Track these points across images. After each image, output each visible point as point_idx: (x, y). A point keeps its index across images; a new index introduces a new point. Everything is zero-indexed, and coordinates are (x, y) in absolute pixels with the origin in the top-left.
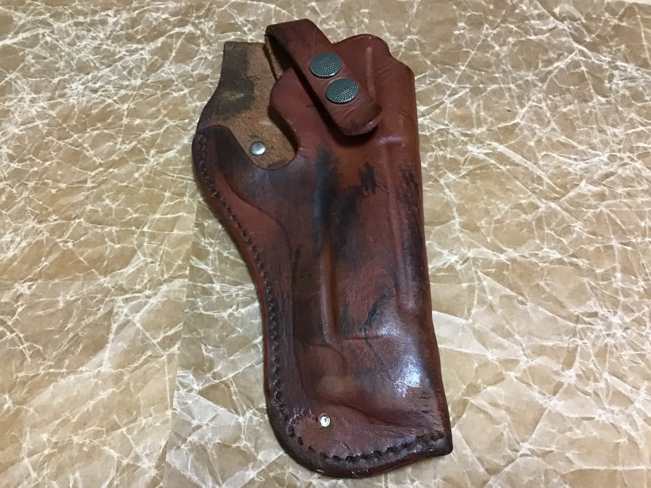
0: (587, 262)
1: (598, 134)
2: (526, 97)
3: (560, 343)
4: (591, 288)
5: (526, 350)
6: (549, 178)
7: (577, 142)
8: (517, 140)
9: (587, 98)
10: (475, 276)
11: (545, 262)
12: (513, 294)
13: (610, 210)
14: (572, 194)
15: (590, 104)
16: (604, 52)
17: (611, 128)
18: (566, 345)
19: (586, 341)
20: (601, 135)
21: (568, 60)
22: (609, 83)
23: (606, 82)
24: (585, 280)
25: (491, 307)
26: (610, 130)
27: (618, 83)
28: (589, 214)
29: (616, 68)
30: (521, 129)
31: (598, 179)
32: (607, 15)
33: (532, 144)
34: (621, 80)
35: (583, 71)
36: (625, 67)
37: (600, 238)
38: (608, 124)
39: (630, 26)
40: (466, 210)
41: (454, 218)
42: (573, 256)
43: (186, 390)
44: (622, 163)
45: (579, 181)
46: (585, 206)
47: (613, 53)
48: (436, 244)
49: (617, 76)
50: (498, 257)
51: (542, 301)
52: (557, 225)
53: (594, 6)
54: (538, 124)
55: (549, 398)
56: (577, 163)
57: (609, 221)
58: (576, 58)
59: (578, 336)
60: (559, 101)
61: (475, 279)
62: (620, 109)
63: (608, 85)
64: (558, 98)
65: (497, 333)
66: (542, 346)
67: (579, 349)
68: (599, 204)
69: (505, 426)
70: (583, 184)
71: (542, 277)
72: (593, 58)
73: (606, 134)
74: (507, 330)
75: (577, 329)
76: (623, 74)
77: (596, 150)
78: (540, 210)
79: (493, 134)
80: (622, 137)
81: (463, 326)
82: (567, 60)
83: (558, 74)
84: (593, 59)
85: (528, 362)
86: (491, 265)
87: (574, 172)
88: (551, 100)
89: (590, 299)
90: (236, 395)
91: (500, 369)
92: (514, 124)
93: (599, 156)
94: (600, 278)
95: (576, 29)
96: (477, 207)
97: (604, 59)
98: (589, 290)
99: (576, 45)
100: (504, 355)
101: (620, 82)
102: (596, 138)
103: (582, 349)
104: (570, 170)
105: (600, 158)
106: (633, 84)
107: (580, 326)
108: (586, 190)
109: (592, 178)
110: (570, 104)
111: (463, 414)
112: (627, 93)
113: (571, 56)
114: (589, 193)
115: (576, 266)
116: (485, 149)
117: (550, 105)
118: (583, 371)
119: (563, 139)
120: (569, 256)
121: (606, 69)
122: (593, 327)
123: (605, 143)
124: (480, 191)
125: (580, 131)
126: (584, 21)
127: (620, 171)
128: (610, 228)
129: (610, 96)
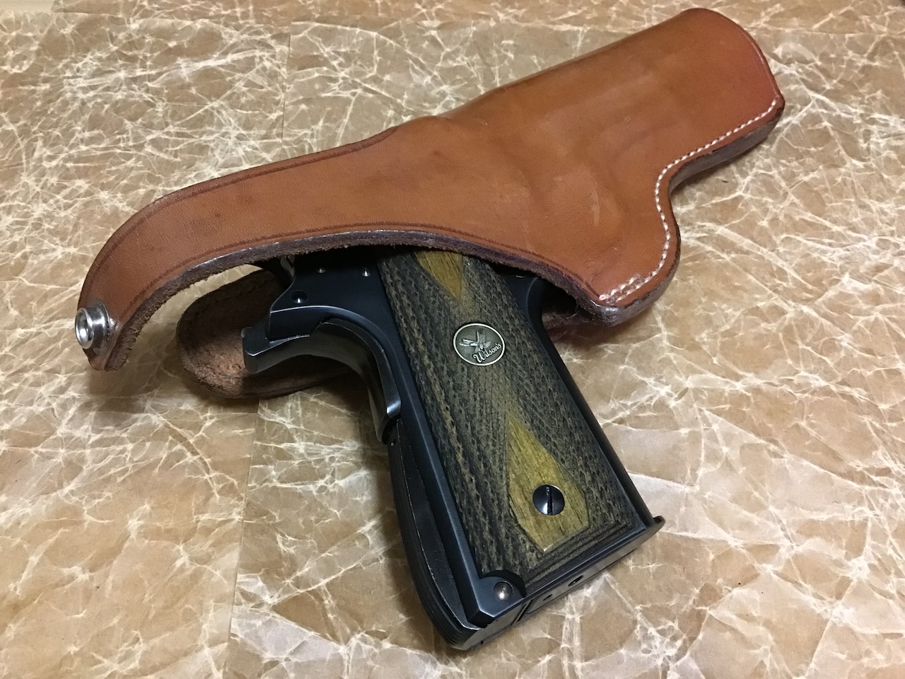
0: (865, 393)
1: (859, 211)
2: (747, 164)
3: (839, 515)
4: (875, 432)
5: (788, 530)
6: (796, 271)
7: (830, 221)
8: (743, 219)
9: (836, 163)
10: (699, 417)
11: (804, 392)
12: (761, 441)
13: (889, 318)
14: (831, 293)
15: (843, 170)
16: (852, 102)
17: (876, 202)
18: (850, 519)
19: (878, 512)
20: (864, 211)
21: (803, 114)
22: (865, 142)
23: (861, 141)
24: (866, 419)
25: (728, 466)
26: (875, 205)
27: (878, 141)
28: (858, 323)
29: (873, 122)
30: (746, 205)
31: (867, 273)
32: (850, 53)
33: (765, 223)
34: (883, 138)
35: (826, 127)
36: (885, 120)
37: (879, 358)
38: (870, 197)
39: (886, 66)
40: (676, 319)
41: (659, 330)
42: (844, 383)
43: (252, 604)
44: (898, 251)
45: (838, 275)
46: (852, 311)
47: (866, 102)
48: (635, 369)
49: (876, 132)
50: (733, 386)
51: (806, 451)
52: (815, 339)
53: (831, 42)
54: (770, 197)
55: (831, 603)
56: (832, 249)
57: (890, 333)
58: (814, 111)
59: (866, 503)
60: (796, 167)
61: (700, 421)
62: (886, 177)
63: (865, 146)
64: (795, 163)
65: (741, 505)
66: (813, 521)
67: (870, 524)
68: (872, 309)
69: (766, 651)
70: (846, 278)
71: (803, 414)
72: (838, 109)
73: (870, 210)
74: (756, 498)
75: (863, 492)
76: (883, 129)
77: (858, 232)
78: (788, 316)
79: (706, 212)
80: (893, 214)
81: (687, 497)
82: (801, 113)
83: (790, 132)
84: (838, 112)
85: (792, 547)
86: (723, 399)
87: (830, 262)
88: (784, 165)
89: (876, 448)
90: (333, 613)
91: (751, 560)
92: (736, 199)
93: (865, 241)
94: (886, 417)
95: (810, 74)
96: (692, 315)
97: (854, 111)
98: (874, 434)
99: (811, 94)
100: (755, 539)
101: (880, 141)
102: (856, 216)
103: (874, 525)
104: (825, 259)
105: (866, 243)
106: (899, 143)
107: (867, 488)
108: (850, 288)
109: (858, 271)
110: (813, 171)
111: (698, 634)
112: (893, 155)
113: (805, 109)
114: (856, 293)
115: (851, 398)
116: (697, 232)
117: (783, 173)
118: (879, 560)
119: (808, 216)
120: (838, 383)
121: (859, 125)
122: (887, 490)
123: (871, 224)
124: (694, 290)
125: (832, 207)
126: (819, 63)
127: (896, 262)
128: (893, 343)
129: (869, 159)
